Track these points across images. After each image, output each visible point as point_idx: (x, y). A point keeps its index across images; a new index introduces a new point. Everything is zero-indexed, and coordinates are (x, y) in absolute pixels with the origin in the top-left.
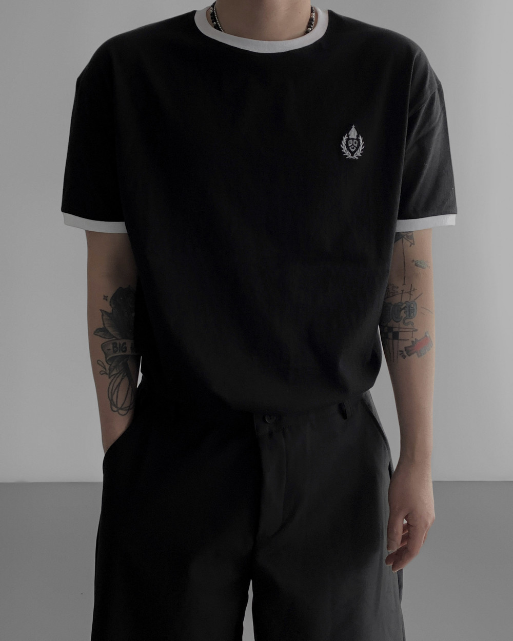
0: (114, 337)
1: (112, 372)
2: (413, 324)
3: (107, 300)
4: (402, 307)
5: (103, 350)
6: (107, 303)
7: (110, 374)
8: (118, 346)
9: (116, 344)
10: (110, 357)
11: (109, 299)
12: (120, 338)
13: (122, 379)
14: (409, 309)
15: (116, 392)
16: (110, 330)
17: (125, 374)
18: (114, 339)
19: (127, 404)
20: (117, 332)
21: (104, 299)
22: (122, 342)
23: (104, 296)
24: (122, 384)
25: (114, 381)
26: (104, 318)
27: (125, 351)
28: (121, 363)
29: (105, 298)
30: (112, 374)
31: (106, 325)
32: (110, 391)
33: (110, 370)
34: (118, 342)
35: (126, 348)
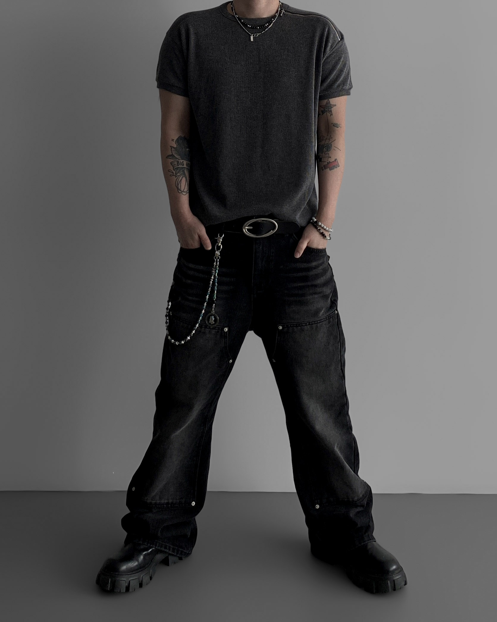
2: (329, 154)
4: (325, 146)
5: (172, 165)
6: (174, 143)
7: (176, 175)
8: (180, 163)
9: (179, 162)
10: (175, 168)
11: (175, 141)
12: (180, 159)
13: (182, 178)
14: (328, 147)
15: (180, 184)
17: (184, 175)
18: (177, 159)
19: (186, 190)
20: (179, 157)
21: (172, 141)
22: (182, 161)
23: (172, 139)
24: (182, 181)
25: (178, 179)
26: (173, 149)
27: (183, 165)
28: (181, 171)
31: (174, 153)
32: (176, 184)
34: (180, 161)
35: (184, 164)
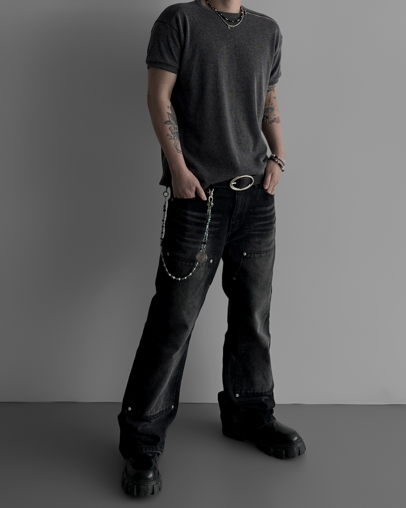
0: (174, 124)
1: (175, 138)
3: (169, 108)
4: (269, 108)
9: (175, 127)
10: (173, 132)
12: (175, 125)
13: (178, 141)
15: (178, 146)
16: (172, 121)
18: (174, 125)
25: (176, 141)
28: (177, 135)
29: (168, 107)
30: (175, 139)
31: (170, 119)
33: (174, 137)
